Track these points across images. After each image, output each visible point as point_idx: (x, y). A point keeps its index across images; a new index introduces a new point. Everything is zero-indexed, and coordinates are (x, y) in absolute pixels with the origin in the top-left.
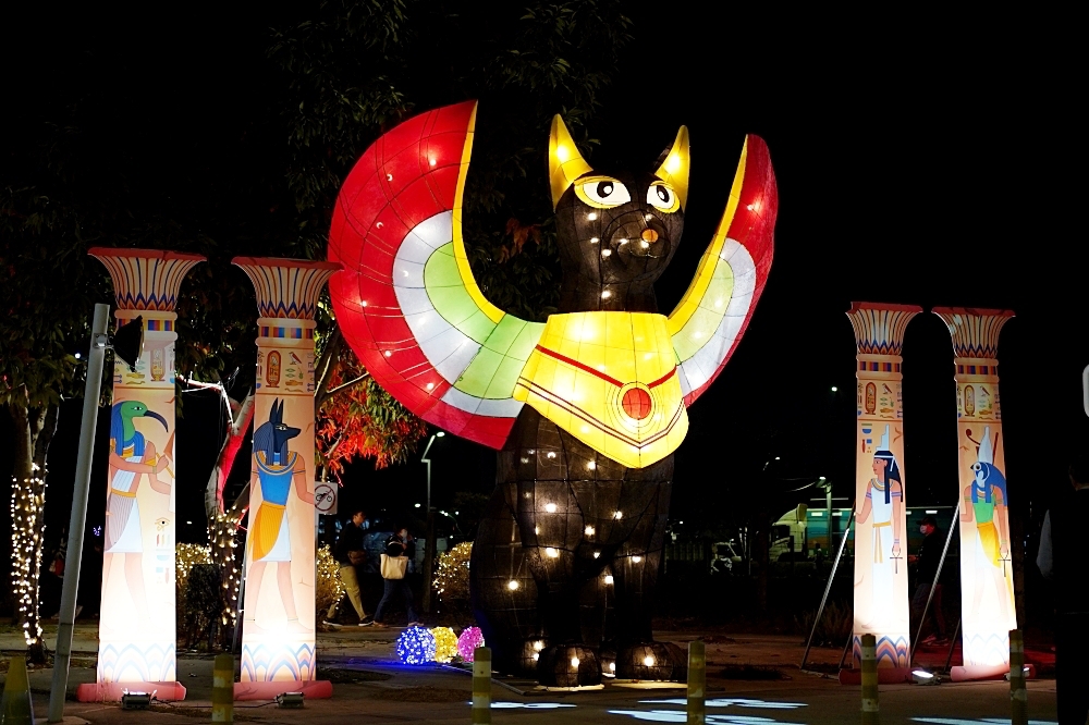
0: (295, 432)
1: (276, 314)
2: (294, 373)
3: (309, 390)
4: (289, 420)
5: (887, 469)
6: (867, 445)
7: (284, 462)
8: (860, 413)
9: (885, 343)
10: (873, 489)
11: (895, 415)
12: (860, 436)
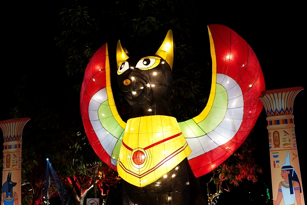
0: (15, 184)
1: (9, 140)
2: (14, 162)
3: (19, 167)
4: (13, 180)
5: (290, 175)
6: (276, 164)
7: (11, 196)
8: (271, 147)
9: (282, 109)
10: (282, 187)
11: (292, 146)
12: (272, 159)
